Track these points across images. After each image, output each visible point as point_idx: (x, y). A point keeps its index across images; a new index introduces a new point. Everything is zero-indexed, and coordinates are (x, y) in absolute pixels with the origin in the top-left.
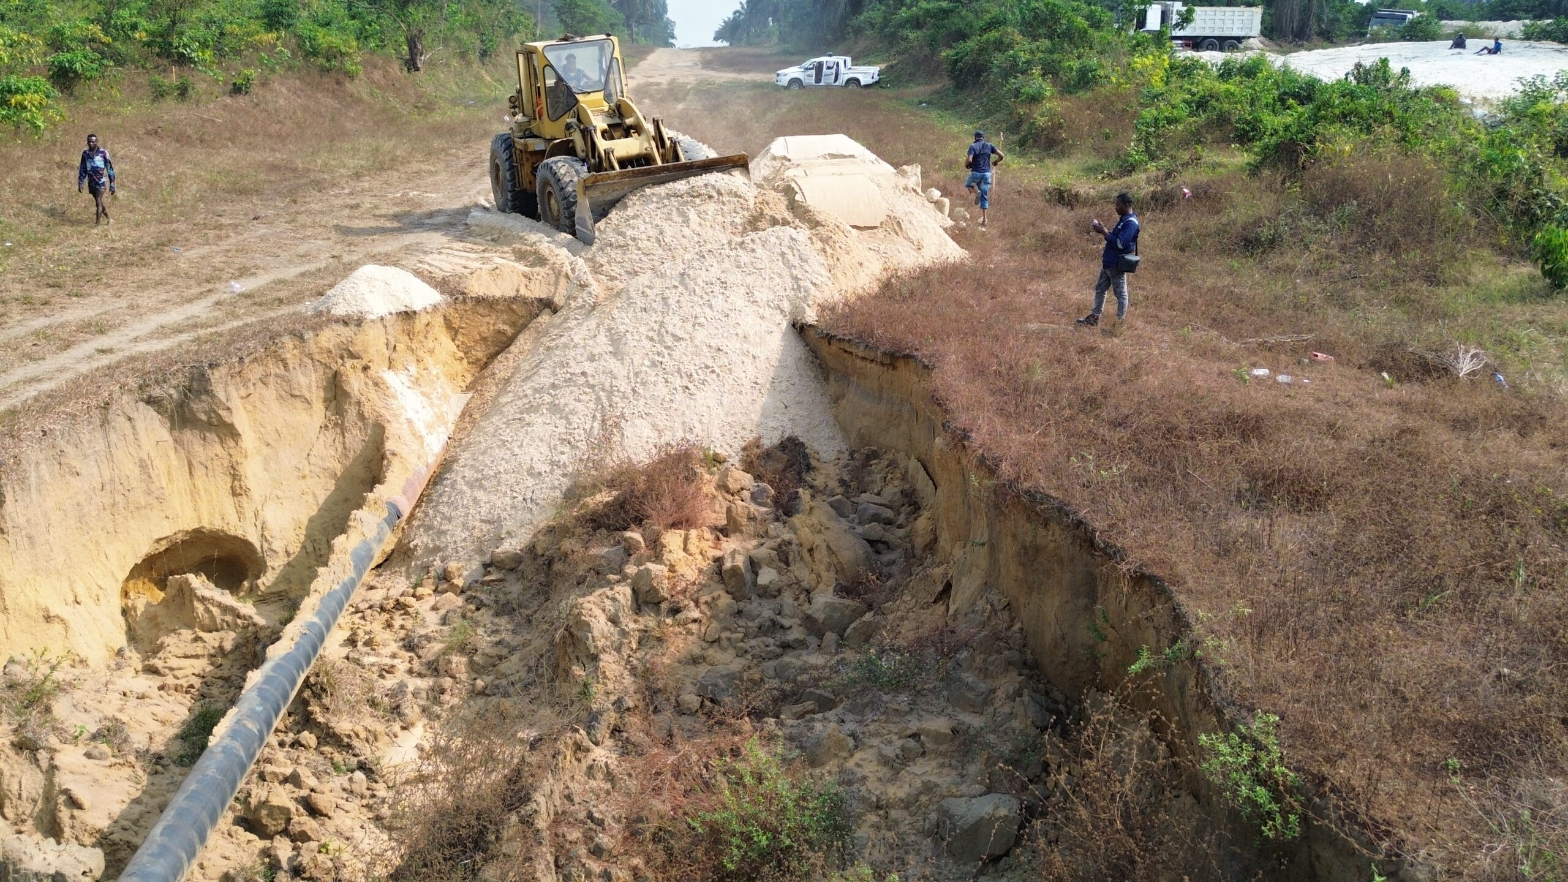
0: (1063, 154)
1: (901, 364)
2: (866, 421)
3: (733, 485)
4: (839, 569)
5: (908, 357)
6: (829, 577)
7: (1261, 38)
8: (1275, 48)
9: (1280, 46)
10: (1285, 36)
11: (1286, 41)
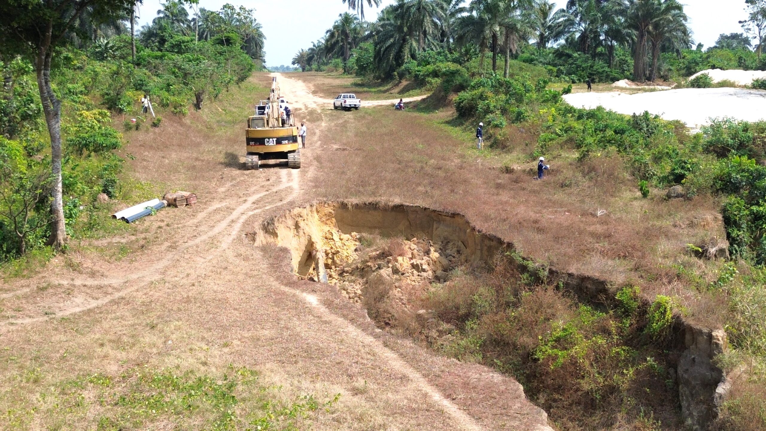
0: (509, 151)
1: (456, 217)
2: (446, 233)
3: (412, 248)
4: (443, 266)
5: (459, 214)
6: (440, 268)
7: (626, 80)
8: (634, 87)
9: (638, 85)
10: (641, 79)
11: (641, 82)
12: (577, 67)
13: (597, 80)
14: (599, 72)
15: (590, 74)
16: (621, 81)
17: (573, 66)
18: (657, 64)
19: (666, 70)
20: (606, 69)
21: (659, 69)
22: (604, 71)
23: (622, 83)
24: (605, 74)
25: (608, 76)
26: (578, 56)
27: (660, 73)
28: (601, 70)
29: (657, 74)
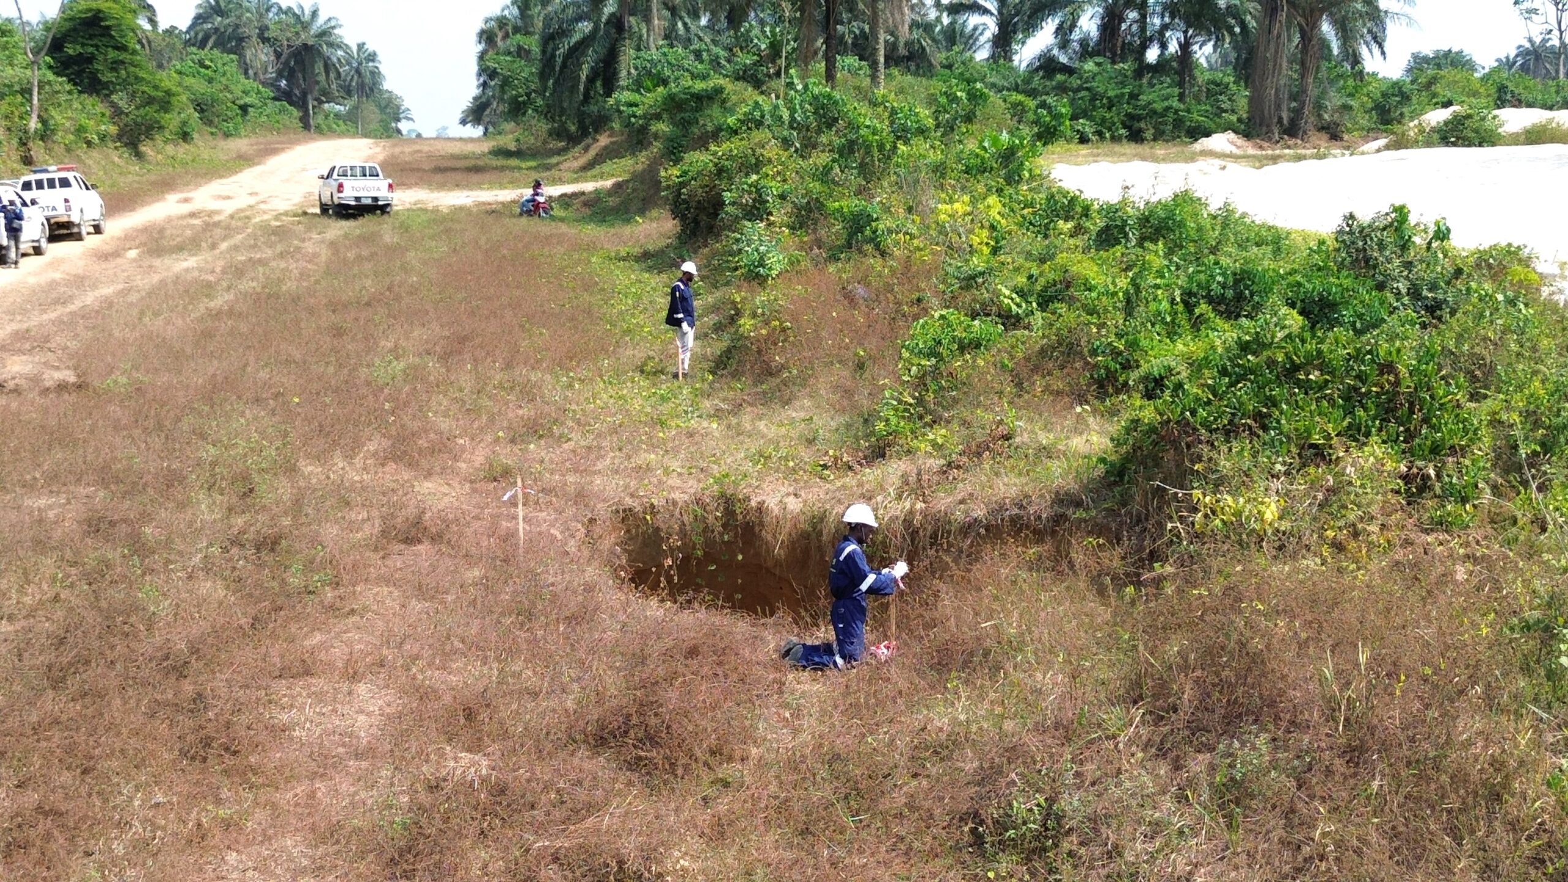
7: (1231, 135)
8: (1251, 151)
9: (1261, 147)
10: (1269, 131)
11: (1270, 139)
12: (1093, 99)
13: (1149, 134)
14: (1155, 112)
15: (1130, 116)
16: (1215, 136)
17: (1083, 93)
18: (1313, 91)
19: (1334, 111)
20: (1175, 103)
21: (1319, 107)
22: (1167, 109)
23: (1221, 141)
24: (1171, 117)
25: (1178, 123)
26: (1095, 69)
27: (1320, 116)
28: (1159, 106)
29: (1312, 119)
